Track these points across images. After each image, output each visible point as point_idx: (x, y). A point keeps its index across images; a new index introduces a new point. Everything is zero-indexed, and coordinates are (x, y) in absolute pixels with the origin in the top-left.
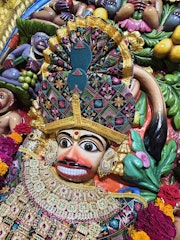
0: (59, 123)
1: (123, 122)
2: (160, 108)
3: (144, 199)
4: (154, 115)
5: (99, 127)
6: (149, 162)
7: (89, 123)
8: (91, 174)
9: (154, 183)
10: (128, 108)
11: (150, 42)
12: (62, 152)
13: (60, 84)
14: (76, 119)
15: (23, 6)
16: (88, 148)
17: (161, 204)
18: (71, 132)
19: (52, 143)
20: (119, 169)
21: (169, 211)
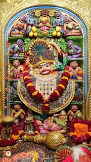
0: (38, 64)
1: (52, 57)
2: (59, 50)
3: (62, 72)
4: (58, 53)
5: (48, 61)
6: (61, 64)
7: (45, 61)
8: (50, 72)
9: (63, 67)
10: (52, 53)
11: (50, 32)
12: (41, 70)
13: (36, 55)
14: (42, 61)
15: (3, 29)
16: (47, 66)
17: (66, 71)
18: (42, 64)
19: (36, 69)
20: (55, 68)
21: (68, 72)
